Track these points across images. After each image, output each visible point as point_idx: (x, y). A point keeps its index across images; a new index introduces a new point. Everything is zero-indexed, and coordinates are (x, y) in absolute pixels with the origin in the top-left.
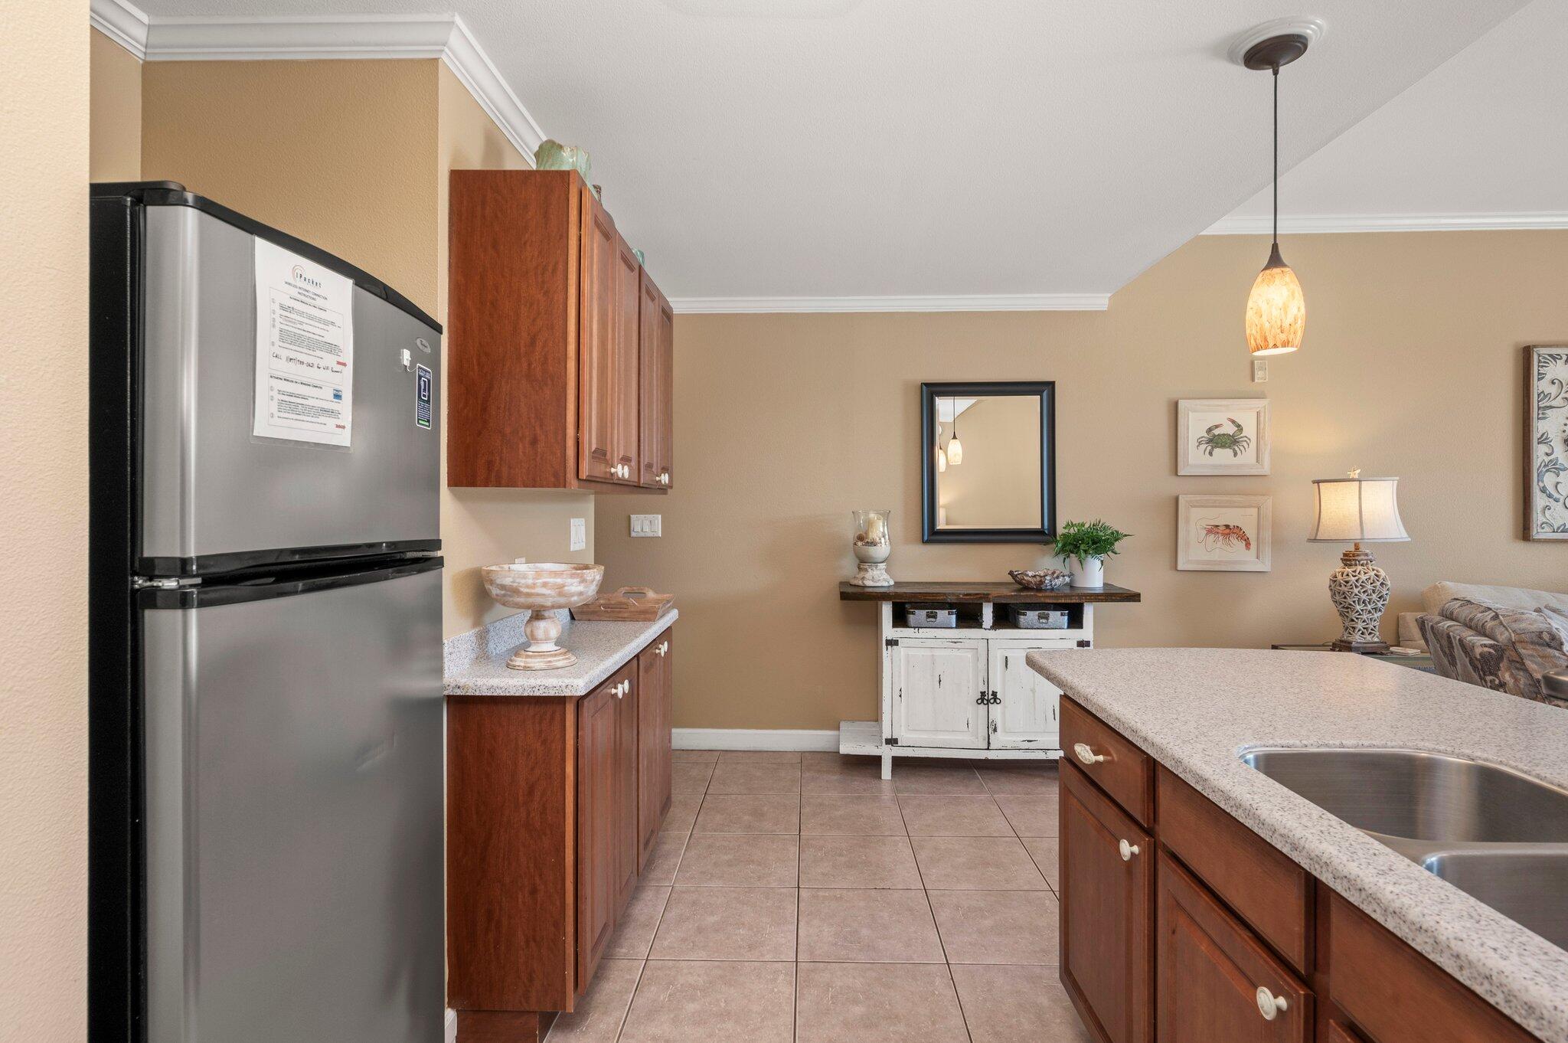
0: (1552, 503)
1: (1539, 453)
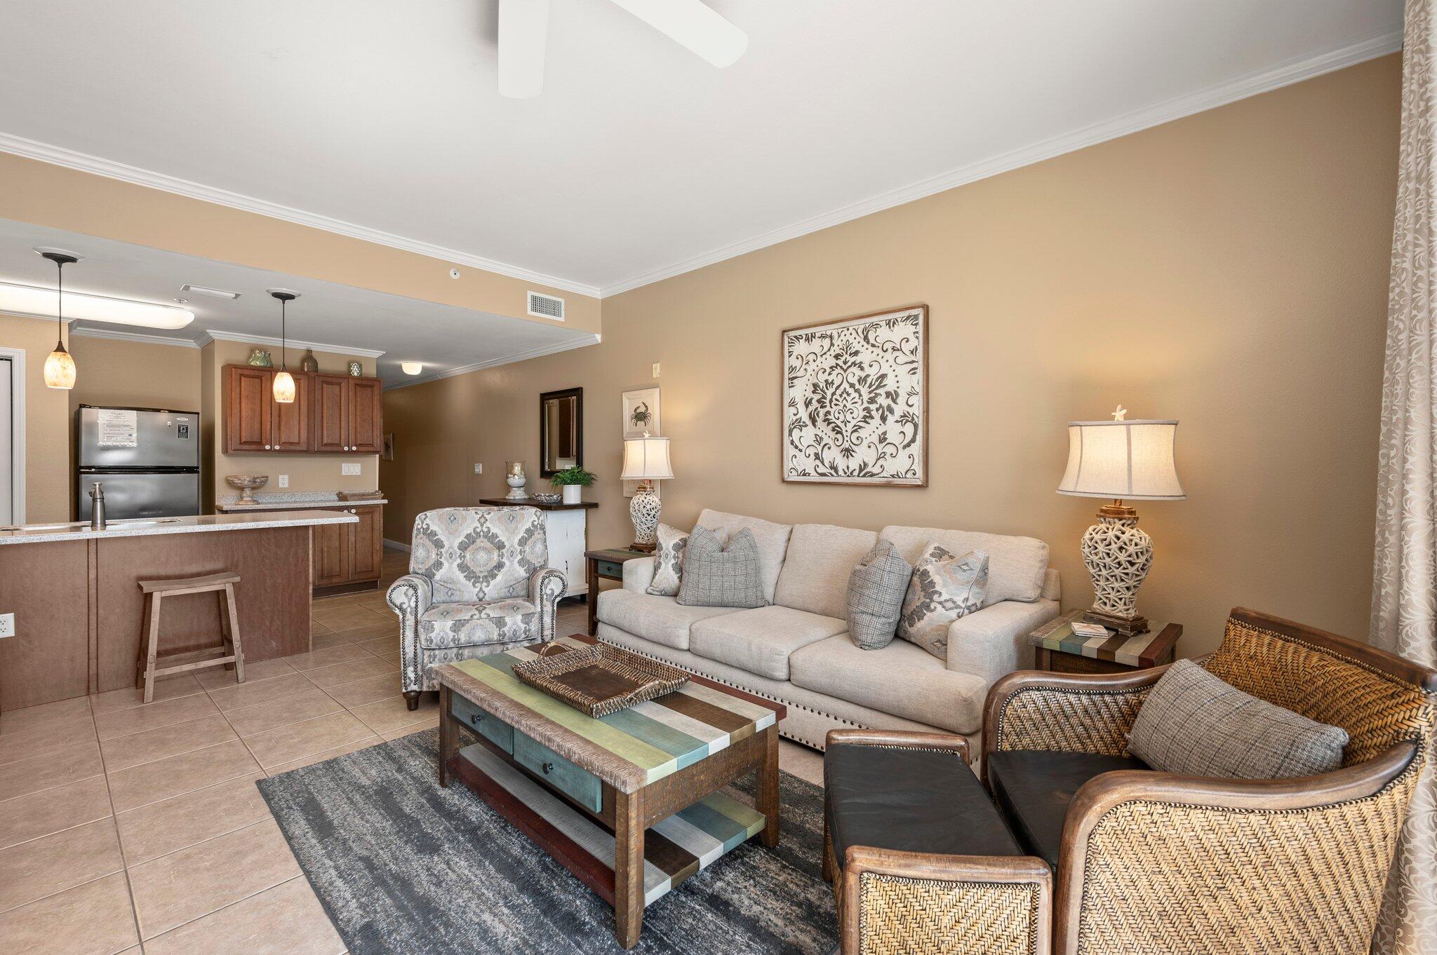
0: (796, 452)
1: (789, 413)
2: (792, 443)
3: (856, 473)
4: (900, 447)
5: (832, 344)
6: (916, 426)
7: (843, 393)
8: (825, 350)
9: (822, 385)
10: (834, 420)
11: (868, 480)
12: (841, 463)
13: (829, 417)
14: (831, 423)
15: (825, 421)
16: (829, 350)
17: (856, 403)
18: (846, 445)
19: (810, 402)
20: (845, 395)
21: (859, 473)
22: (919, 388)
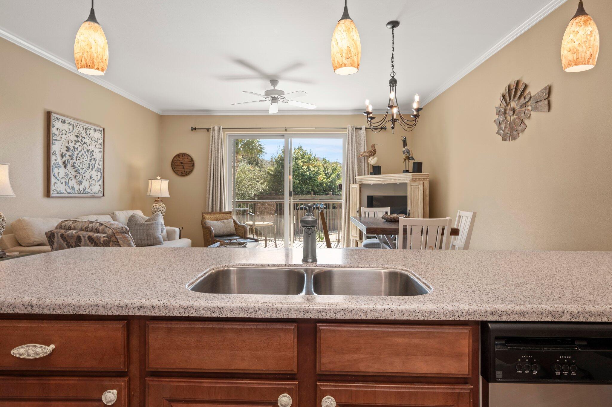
0: (57, 181)
1: (53, 159)
2: (54, 176)
3: (82, 192)
4: (97, 181)
5: (73, 129)
6: (101, 174)
7: (82, 155)
8: (71, 131)
9: (72, 148)
10: (77, 167)
11: (86, 195)
12: (76, 187)
13: (75, 165)
14: (76, 168)
15: (72, 166)
16: (72, 131)
17: (86, 160)
18: (80, 179)
19: (65, 155)
20: (83, 156)
21: (83, 192)
22: (102, 159)
